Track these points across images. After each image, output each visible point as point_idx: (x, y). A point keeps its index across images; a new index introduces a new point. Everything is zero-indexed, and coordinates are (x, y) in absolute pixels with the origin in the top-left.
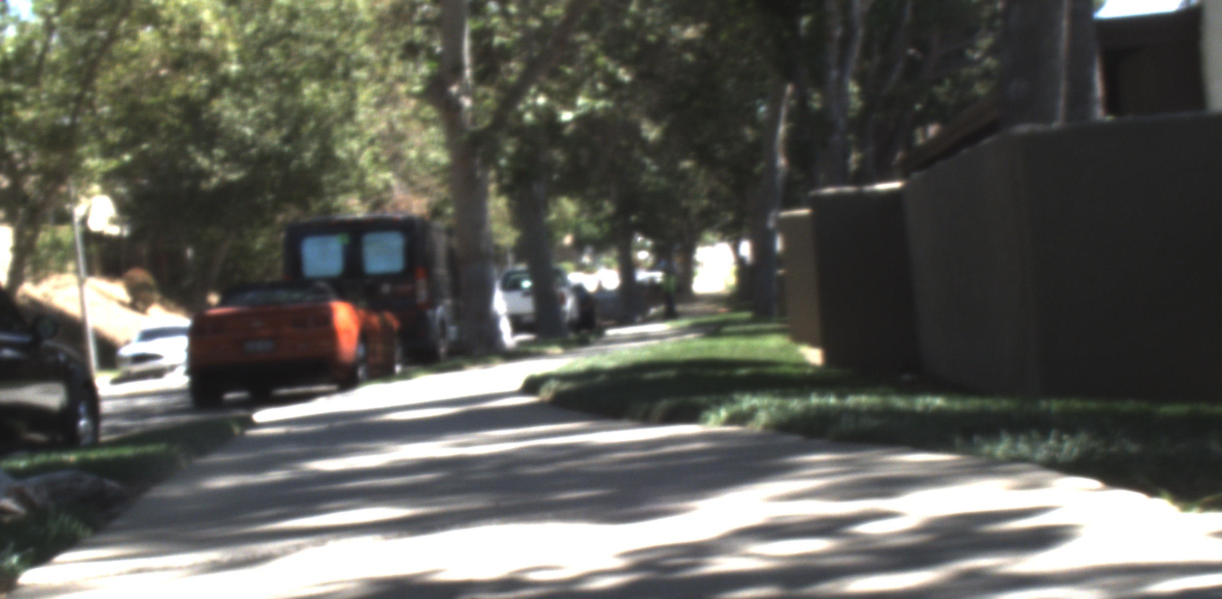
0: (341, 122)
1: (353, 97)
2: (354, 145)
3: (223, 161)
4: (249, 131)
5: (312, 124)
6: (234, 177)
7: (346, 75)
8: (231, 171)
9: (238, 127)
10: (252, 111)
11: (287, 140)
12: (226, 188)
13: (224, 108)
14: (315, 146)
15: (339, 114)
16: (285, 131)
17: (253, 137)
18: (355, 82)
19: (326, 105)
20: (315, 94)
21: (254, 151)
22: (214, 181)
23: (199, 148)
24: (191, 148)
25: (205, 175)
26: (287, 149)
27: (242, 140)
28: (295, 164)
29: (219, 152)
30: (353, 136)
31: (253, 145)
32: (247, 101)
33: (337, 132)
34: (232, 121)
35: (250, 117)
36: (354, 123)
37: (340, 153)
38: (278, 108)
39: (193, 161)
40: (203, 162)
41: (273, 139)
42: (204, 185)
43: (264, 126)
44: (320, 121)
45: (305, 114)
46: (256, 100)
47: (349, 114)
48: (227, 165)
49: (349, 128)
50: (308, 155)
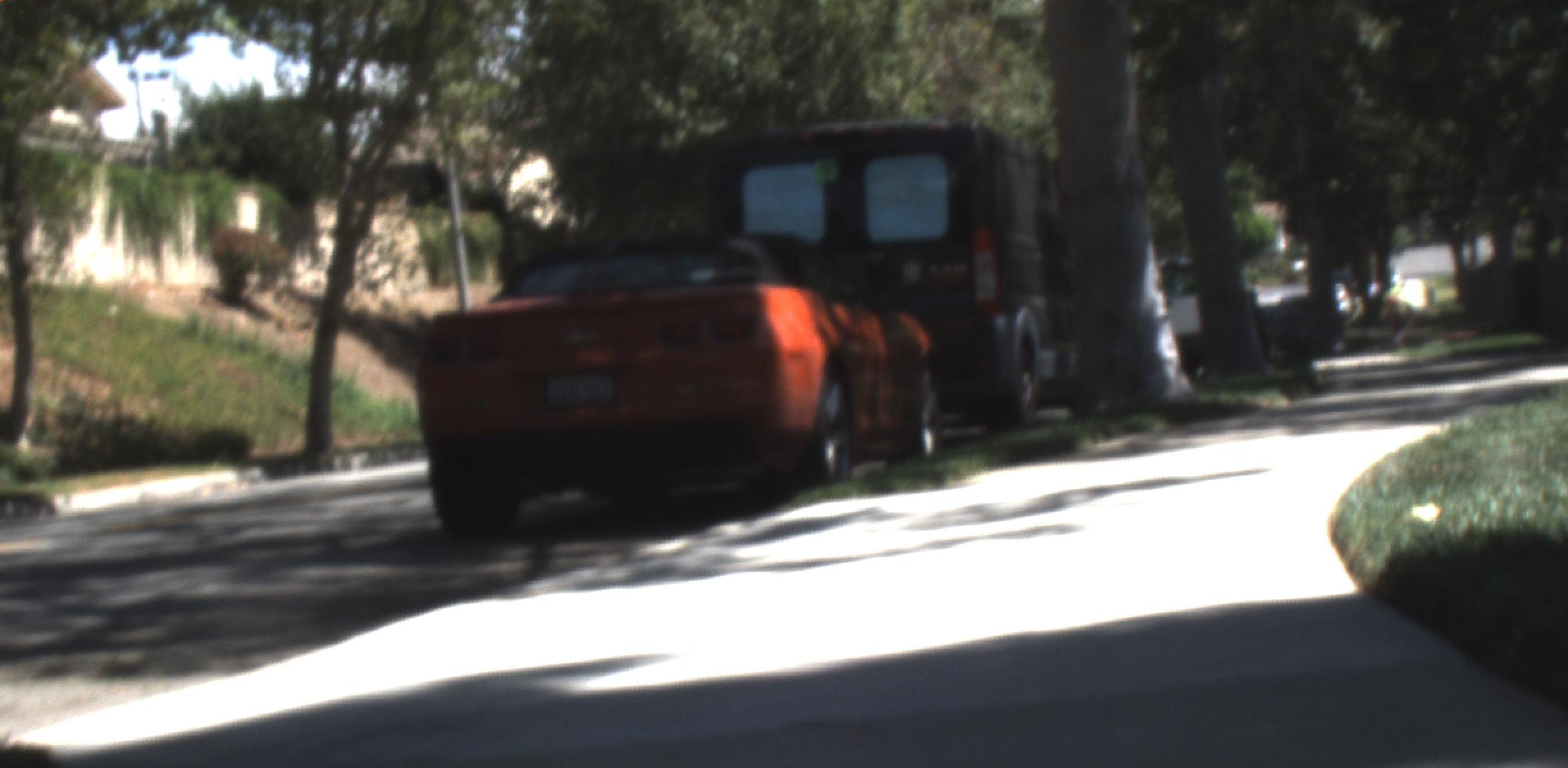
0: (875, 47)
2: (896, 82)
3: (693, 106)
4: (733, 59)
5: (829, 47)
6: (709, 128)
8: (707, 119)
9: (717, 52)
10: (737, 27)
11: (788, 72)
12: (698, 146)
13: (696, 23)
14: (835, 80)
15: (873, 36)
16: (788, 59)
17: (739, 67)
19: (852, 21)
21: (740, 89)
22: (681, 135)
23: (657, 84)
24: (646, 86)
25: (669, 126)
26: (791, 85)
27: (723, 71)
28: (803, 107)
29: (687, 92)
30: (890, 69)
31: (741, 79)
32: (729, 11)
33: (867, 63)
34: (706, 44)
35: (735, 37)
36: (895, 48)
37: (873, 94)
38: (779, 22)
39: (650, 105)
40: (662, 105)
41: (769, 71)
42: (665, 142)
43: (754, 52)
44: (841, 45)
45: (821, 34)
46: (744, 14)
47: (886, 32)
48: (700, 112)
49: (891, 58)
50: (823, 96)
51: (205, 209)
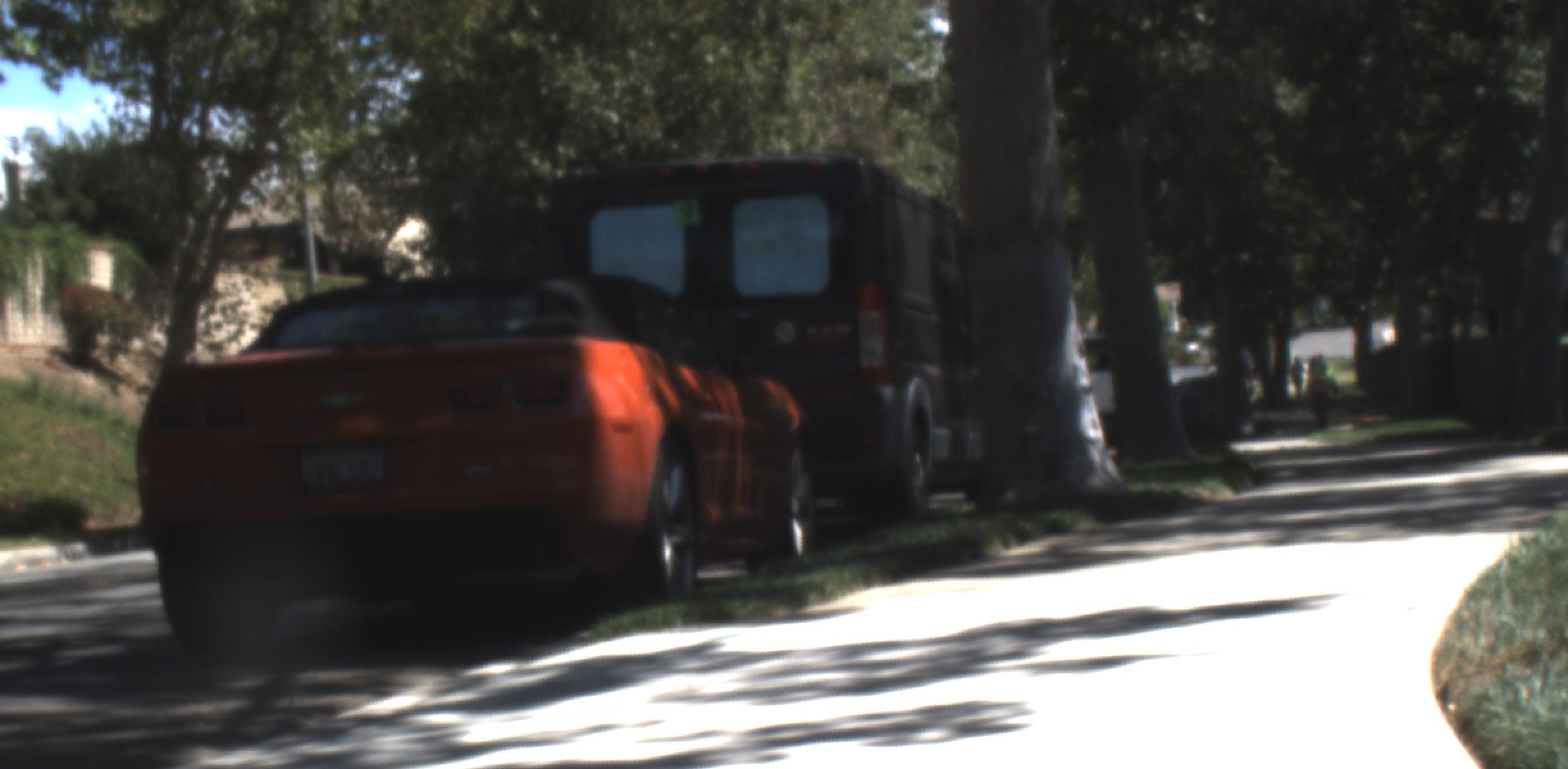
0: (766, 108)
1: (784, 65)
4: (615, 117)
5: (715, 106)
7: (772, 26)
9: (597, 110)
10: (619, 84)
11: (672, 132)
13: (575, 78)
14: (719, 142)
16: (672, 117)
17: (620, 127)
18: (786, 42)
20: (723, 62)
23: (534, 144)
24: (522, 144)
31: (622, 138)
34: (586, 99)
35: (616, 95)
36: (784, 110)
38: (663, 80)
40: (541, 165)
41: (652, 129)
43: (634, 111)
44: (728, 108)
45: (706, 92)
46: (627, 66)
47: (777, 91)
51: (53, 266)
